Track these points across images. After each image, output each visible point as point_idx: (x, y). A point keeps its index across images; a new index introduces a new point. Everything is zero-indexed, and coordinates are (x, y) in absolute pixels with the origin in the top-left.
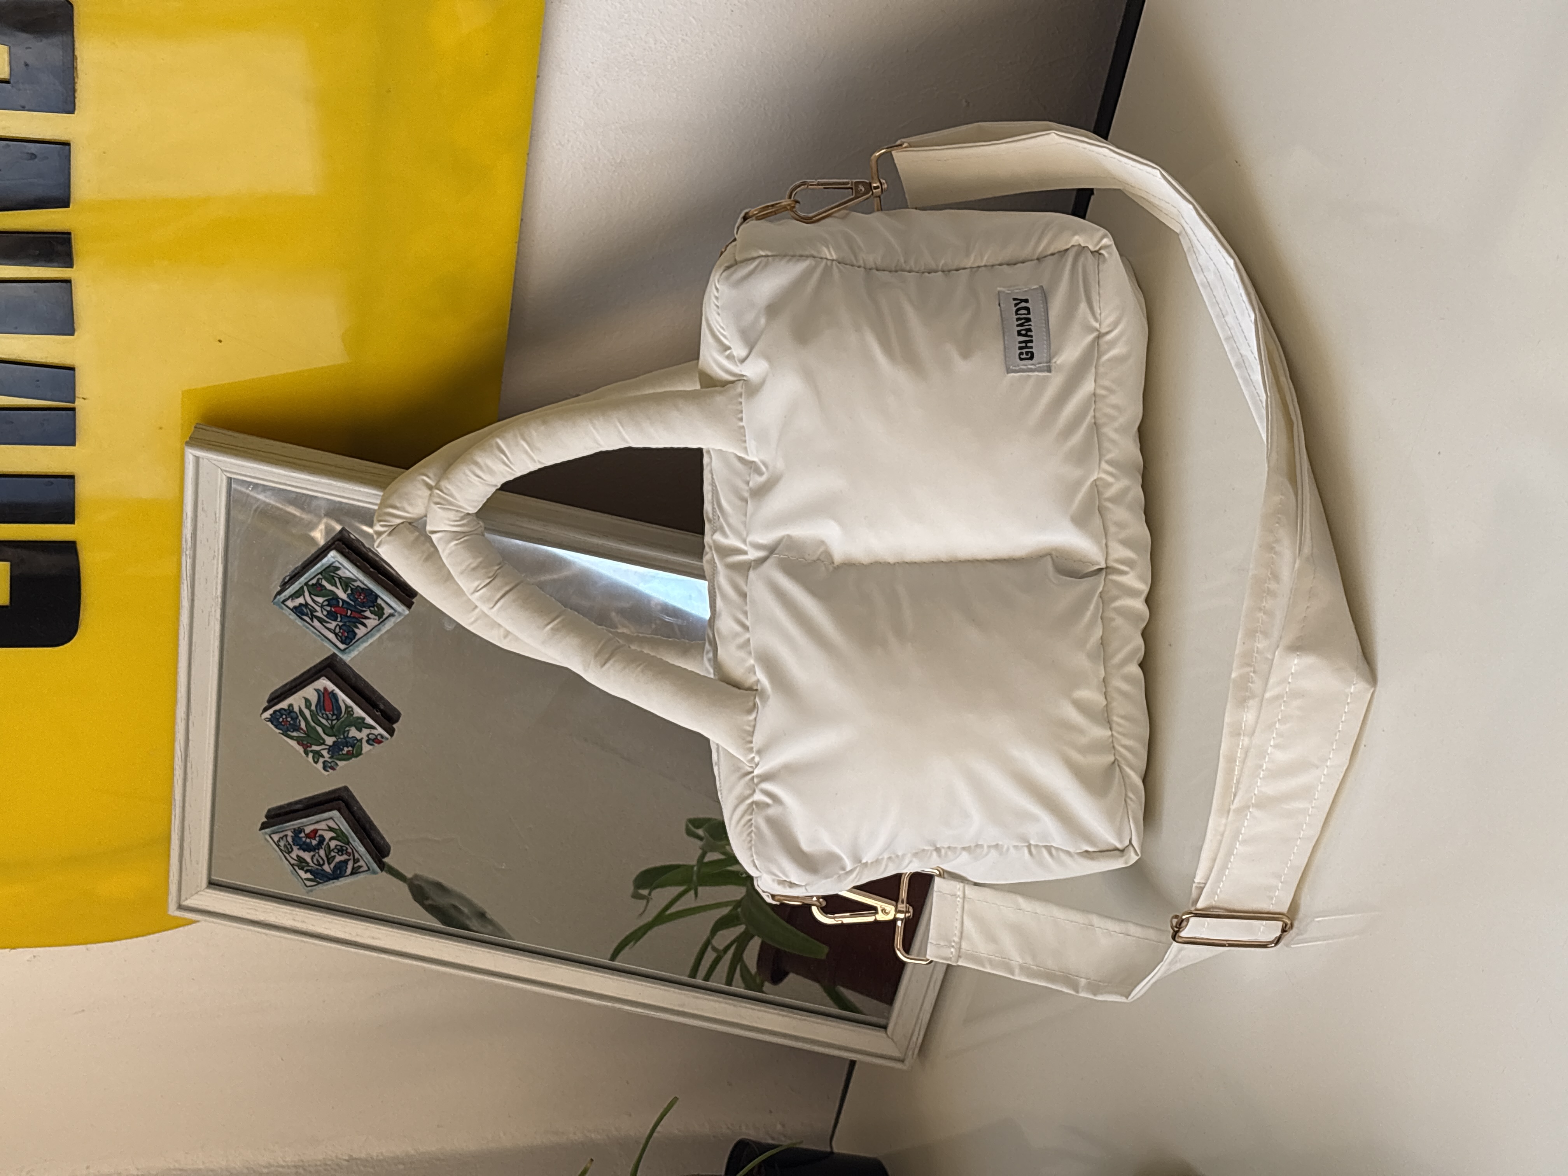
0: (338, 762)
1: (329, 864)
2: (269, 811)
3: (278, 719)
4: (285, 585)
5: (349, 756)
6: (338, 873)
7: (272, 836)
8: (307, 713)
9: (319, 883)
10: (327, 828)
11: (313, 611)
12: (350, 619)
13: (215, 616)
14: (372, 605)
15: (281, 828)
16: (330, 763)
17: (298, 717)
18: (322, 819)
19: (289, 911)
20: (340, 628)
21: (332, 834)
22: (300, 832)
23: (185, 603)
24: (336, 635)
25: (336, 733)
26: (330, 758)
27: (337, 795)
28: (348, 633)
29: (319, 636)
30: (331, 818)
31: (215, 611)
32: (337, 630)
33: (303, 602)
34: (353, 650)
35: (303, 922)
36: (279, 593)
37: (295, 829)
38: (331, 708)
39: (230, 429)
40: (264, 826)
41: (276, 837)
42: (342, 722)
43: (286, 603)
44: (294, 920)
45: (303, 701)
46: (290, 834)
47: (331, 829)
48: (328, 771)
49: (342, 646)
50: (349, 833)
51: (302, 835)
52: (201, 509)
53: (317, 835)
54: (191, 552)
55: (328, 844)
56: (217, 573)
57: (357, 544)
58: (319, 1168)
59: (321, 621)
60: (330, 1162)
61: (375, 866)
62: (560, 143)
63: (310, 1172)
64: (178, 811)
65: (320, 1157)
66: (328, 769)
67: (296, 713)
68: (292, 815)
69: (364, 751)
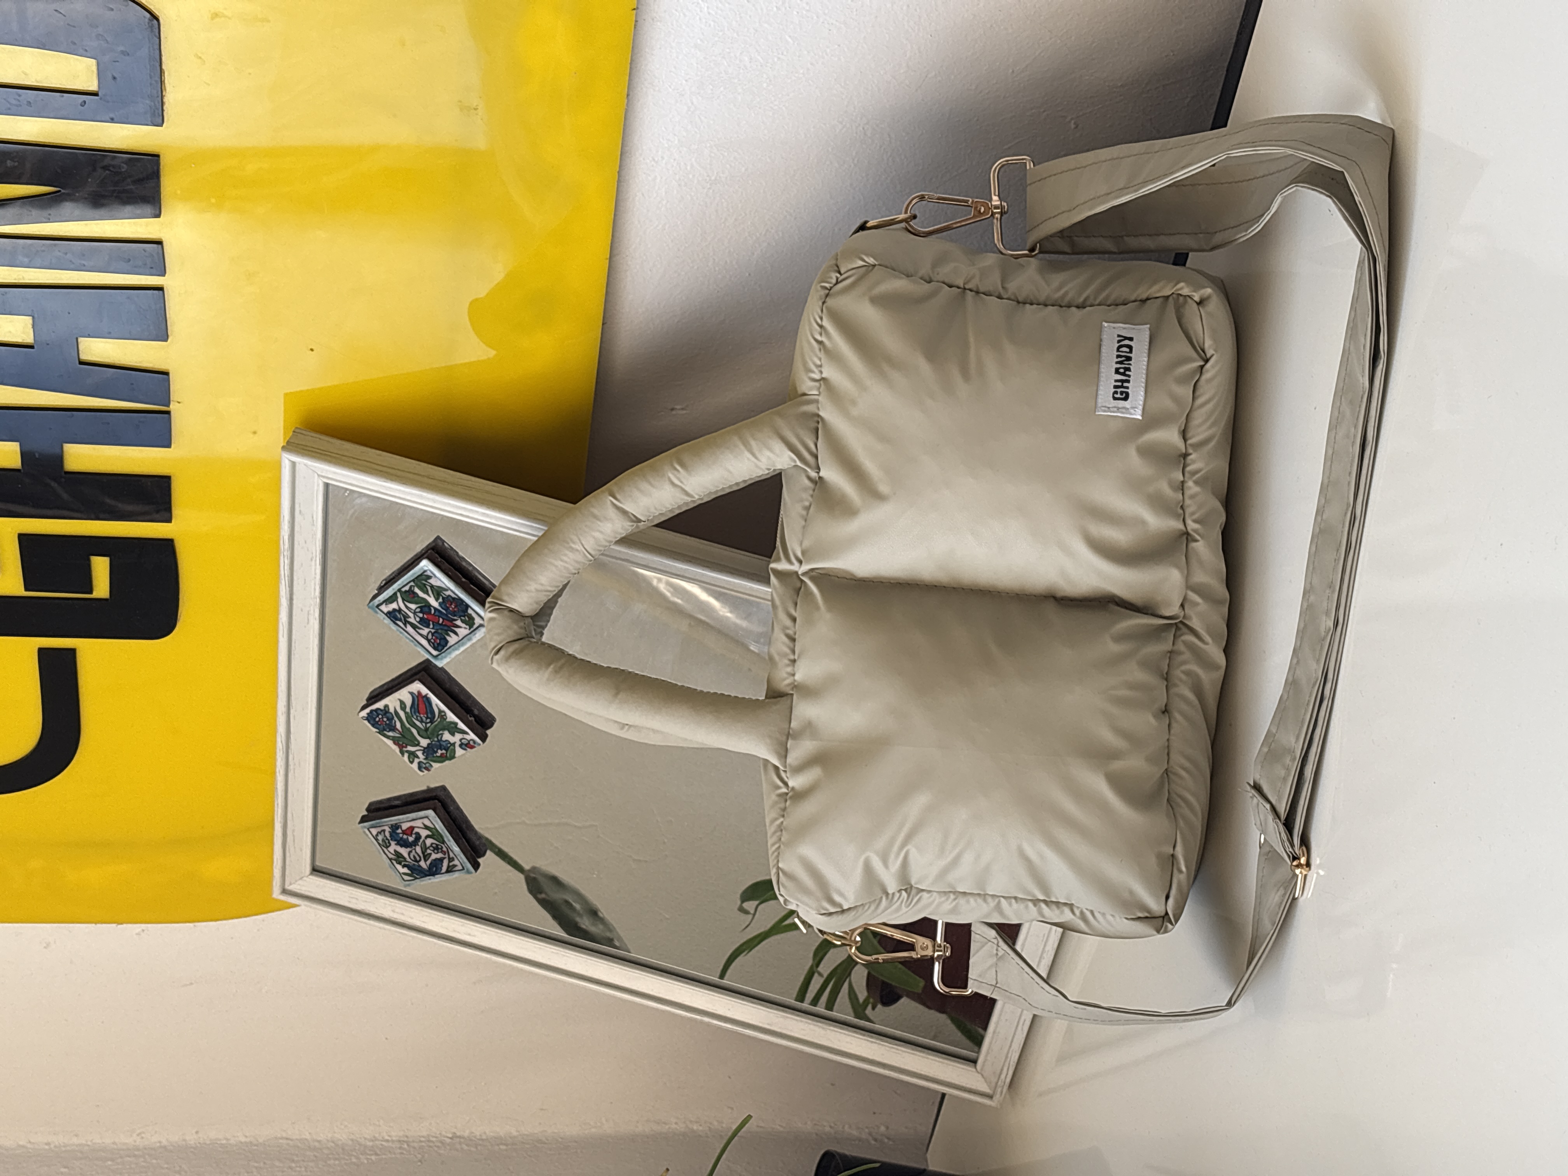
0: (433, 764)
1: (425, 861)
2: (371, 804)
3: (375, 719)
4: (382, 589)
5: (442, 759)
6: (434, 870)
7: (371, 830)
8: (402, 714)
9: (416, 878)
10: (423, 826)
11: (406, 617)
12: (442, 627)
13: (314, 615)
14: (463, 614)
15: (379, 823)
16: (425, 764)
17: (393, 718)
18: (419, 816)
19: (388, 902)
20: (433, 635)
21: (428, 833)
22: (397, 829)
23: (284, 603)
24: (429, 641)
25: (430, 736)
26: (425, 759)
27: (434, 794)
28: (440, 640)
29: (412, 641)
30: (427, 817)
31: (314, 611)
32: (430, 637)
33: (397, 608)
34: (445, 657)
35: (403, 914)
36: (375, 597)
37: (392, 825)
38: (425, 710)
39: (327, 437)
40: (364, 820)
41: (374, 831)
42: (436, 726)
43: (380, 607)
44: (393, 911)
45: (398, 703)
46: (387, 829)
47: (426, 827)
48: (423, 772)
49: (435, 653)
50: (444, 833)
51: (399, 831)
52: (298, 514)
53: (414, 832)
54: (289, 553)
55: (424, 841)
56: (315, 574)
57: (452, 553)
58: (423, 1144)
59: (414, 627)
60: (434, 1139)
61: (469, 866)
62: (654, 160)
63: (414, 1148)
64: (280, 800)
65: (425, 1133)
66: (424, 770)
67: (391, 713)
68: (391, 810)
69: (457, 755)
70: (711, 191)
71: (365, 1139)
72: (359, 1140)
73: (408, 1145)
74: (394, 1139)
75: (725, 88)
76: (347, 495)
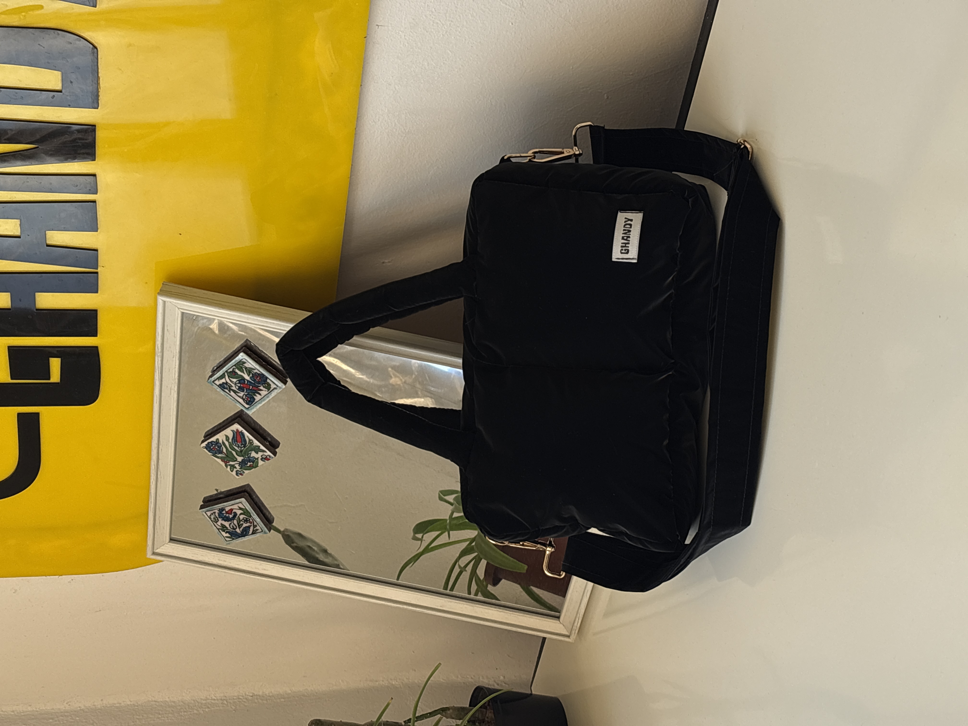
0: (244, 471)
1: (239, 528)
2: (204, 498)
3: (211, 447)
4: (214, 372)
5: (251, 468)
6: (245, 533)
7: (207, 513)
8: (227, 443)
9: (234, 539)
10: (238, 508)
11: (230, 386)
12: (251, 391)
13: (174, 390)
14: (264, 383)
15: (212, 508)
16: (240, 471)
17: (222, 446)
18: (235, 503)
19: (216, 555)
20: (246, 396)
21: (241, 512)
22: (223, 511)
23: (157, 383)
24: (244, 400)
25: (244, 455)
26: (240, 469)
27: (244, 489)
28: (250, 398)
29: (234, 401)
30: (241, 503)
31: (174, 387)
32: (244, 397)
33: (225, 381)
34: (253, 408)
35: (225, 561)
36: (211, 376)
37: (220, 509)
38: (240, 440)
39: (182, 285)
40: (202, 507)
41: (209, 513)
42: (247, 448)
43: (215, 382)
44: (219, 560)
45: (225, 437)
46: (217, 511)
47: (240, 509)
48: (239, 476)
49: (247, 406)
50: (251, 511)
51: (224, 512)
52: (167, 330)
53: (233, 512)
54: (161, 354)
55: (239, 517)
56: (175, 365)
57: (255, 348)
58: (236, 701)
59: (235, 392)
60: (242, 697)
61: (266, 529)
62: (374, 121)
63: (230, 703)
64: (152, 500)
65: (236, 694)
66: (239, 475)
67: (220, 443)
68: (218, 500)
69: (259, 465)
70: (406, 138)
71: (201, 699)
72: (198, 700)
73: (227, 701)
74: (218, 698)
75: (414, 81)
76: (194, 318)
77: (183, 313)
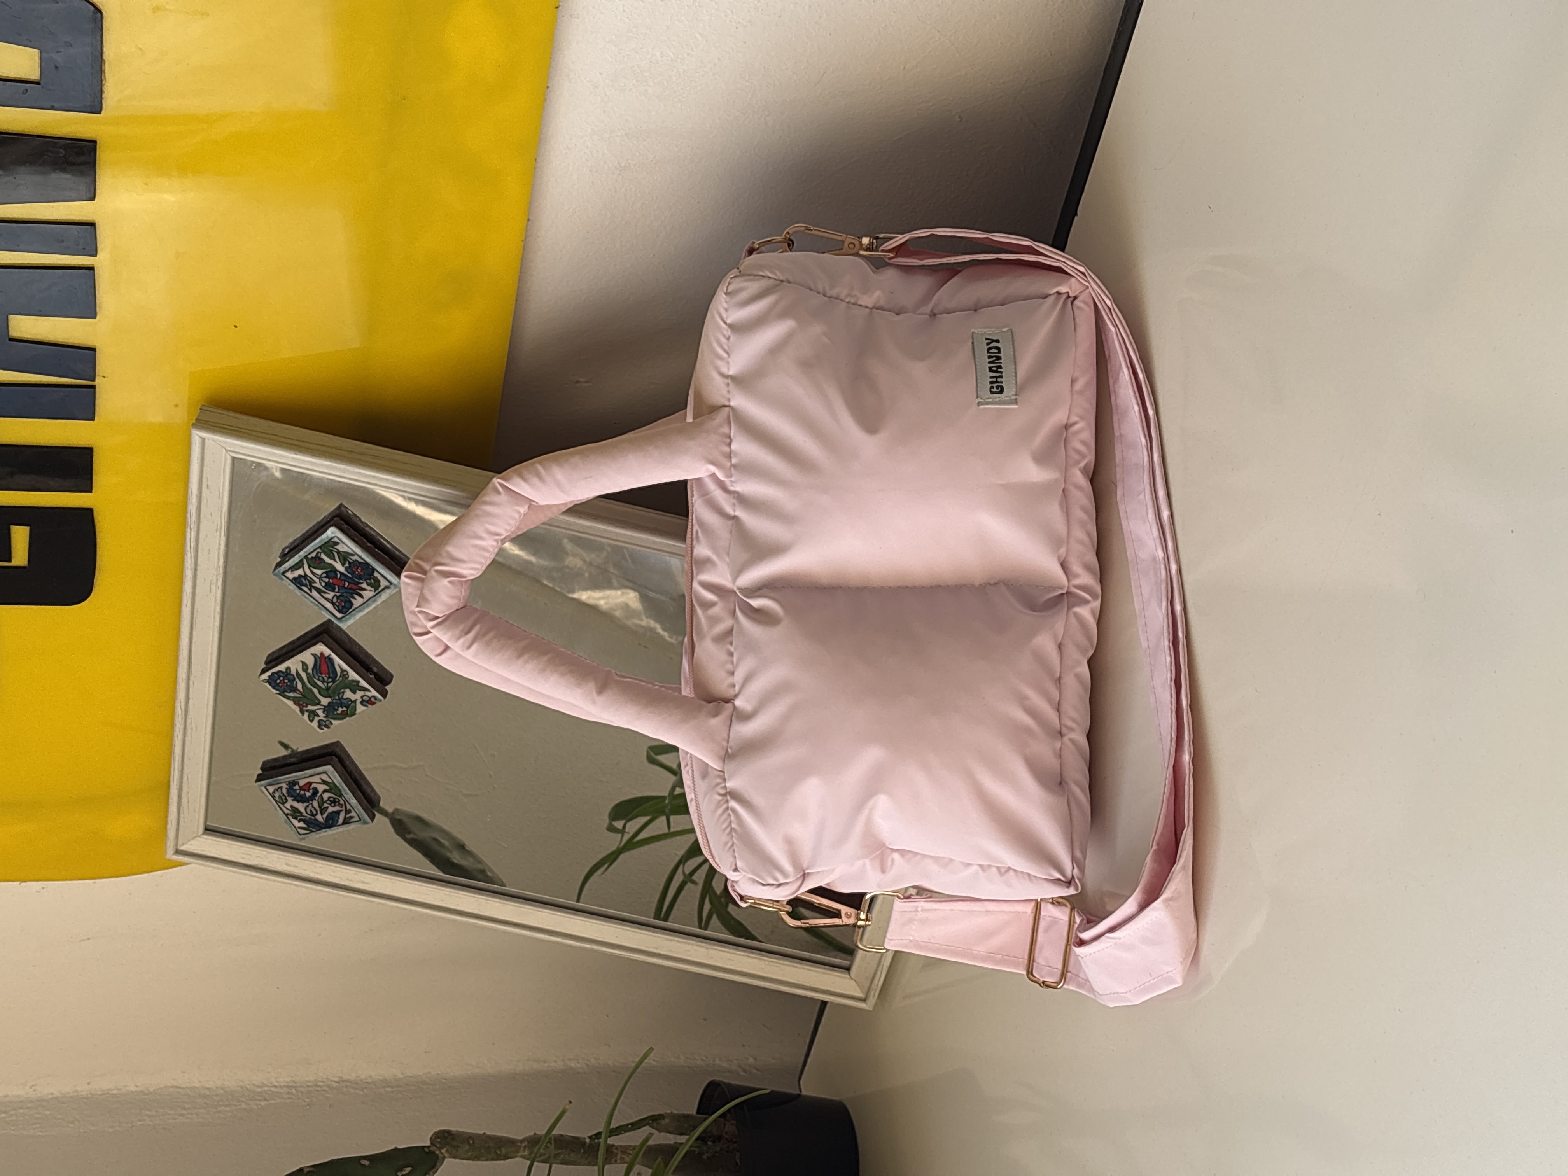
0: (332, 721)
1: (322, 814)
2: (264, 763)
3: (276, 681)
4: (285, 556)
5: (343, 716)
6: (331, 822)
7: (268, 787)
8: (304, 675)
9: (312, 832)
10: (320, 781)
11: (311, 582)
12: (347, 590)
13: (217, 584)
14: (369, 577)
15: (275, 781)
16: (325, 722)
17: (295, 679)
18: (316, 773)
19: (283, 857)
20: (338, 598)
21: (326, 787)
22: (295, 785)
23: (189, 573)
24: (334, 604)
25: (331, 695)
26: (325, 717)
27: (330, 750)
28: (345, 603)
29: (317, 605)
30: (325, 772)
31: (217, 580)
32: (335, 600)
33: (303, 574)
34: (350, 618)
35: (296, 867)
36: (279, 565)
37: (289, 782)
38: (327, 671)
39: (235, 411)
40: (259, 778)
41: (271, 789)
42: (337, 685)
43: (286, 574)
44: (286, 865)
45: (301, 664)
46: (285, 786)
47: (324, 782)
48: (323, 729)
49: (339, 615)
50: (343, 787)
51: (297, 787)
52: (206, 486)
53: (312, 787)
54: (196, 524)
55: (321, 796)
56: (220, 544)
57: (355, 519)
58: (311, 1089)
59: (319, 591)
60: (321, 1084)
61: (366, 816)
62: (568, 147)
63: (302, 1092)
64: (177, 765)
65: (311, 1078)
66: (324, 727)
67: (293, 675)
68: (286, 768)
69: (358, 711)
71: (253, 1084)
72: (247, 1086)
73: (296, 1090)
74: (282, 1084)
76: (253, 467)
77: (234, 458)
